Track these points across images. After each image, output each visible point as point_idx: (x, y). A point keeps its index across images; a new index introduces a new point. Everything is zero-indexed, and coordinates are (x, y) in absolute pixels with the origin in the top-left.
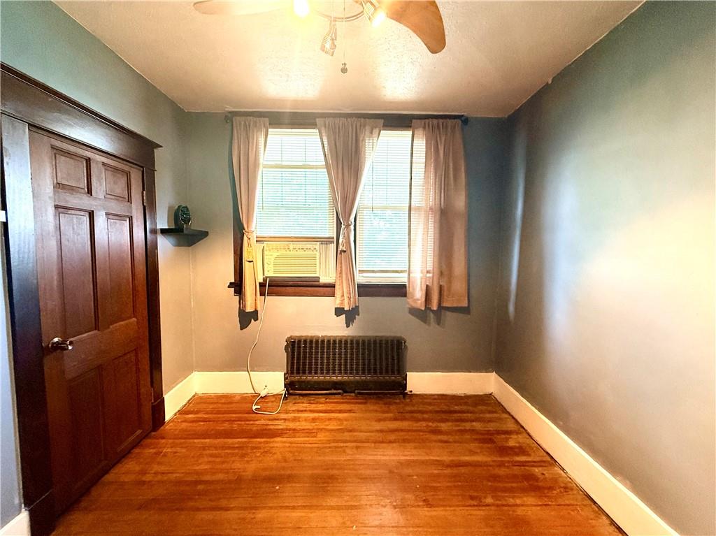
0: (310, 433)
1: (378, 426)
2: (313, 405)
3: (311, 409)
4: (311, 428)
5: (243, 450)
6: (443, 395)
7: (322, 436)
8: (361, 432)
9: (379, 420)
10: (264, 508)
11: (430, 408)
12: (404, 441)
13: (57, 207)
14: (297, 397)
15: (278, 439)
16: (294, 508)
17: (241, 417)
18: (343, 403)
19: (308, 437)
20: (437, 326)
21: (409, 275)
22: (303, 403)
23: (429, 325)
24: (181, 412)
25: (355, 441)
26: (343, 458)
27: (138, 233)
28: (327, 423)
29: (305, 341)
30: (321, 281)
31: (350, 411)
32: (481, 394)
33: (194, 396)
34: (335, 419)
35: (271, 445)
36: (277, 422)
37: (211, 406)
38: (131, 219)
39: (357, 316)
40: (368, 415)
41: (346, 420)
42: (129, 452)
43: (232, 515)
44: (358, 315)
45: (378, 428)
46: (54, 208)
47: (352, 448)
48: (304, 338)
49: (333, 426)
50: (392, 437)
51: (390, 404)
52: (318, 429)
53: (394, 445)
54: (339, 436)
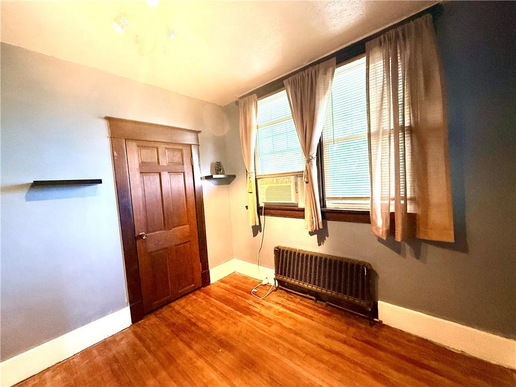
0: (269, 322)
1: (323, 340)
2: (288, 302)
3: (285, 304)
4: (272, 318)
5: (226, 315)
6: (426, 341)
7: (275, 328)
8: (304, 338)
9: (328, 336)
10: (204, 359)
11: (395, 348)
12: (335, 368)
13: (141, 173)
14: (283, 291)
15: (248, 317)
16: (216, 370)
17: (243, 294)
18: (310, 308)
19: (265, 324)
20: (415, 260)
21: (372, 203)
22: (284, 297)
23: (404, 256)
24: (222, 281)
25: (293, 344)
26: (273, 353)
27: (188, 180)
28: (286, 319)
29: (287, 251)
30: (299, 206)
31: (311, 318)
32: (494, 363)
33: (233, 273)
34: (294, 319)
35: (241, 319)
36: (257, 306)
37: (236, 282)
38: (184, 173)
39: (326, 237)
40: (323, 328)
41: (301, 323)
42: (187, 294)
43: (190, 353)
44: (328, 236)
45: (320, 342)
46: (139, 173)
47: (286, 348)
48: (286, 249)
49: (288, 324)
50: (326, 357)
51: (352, 325)
52: (276, 322)
53: (323, 366)
54: (285, 334)
